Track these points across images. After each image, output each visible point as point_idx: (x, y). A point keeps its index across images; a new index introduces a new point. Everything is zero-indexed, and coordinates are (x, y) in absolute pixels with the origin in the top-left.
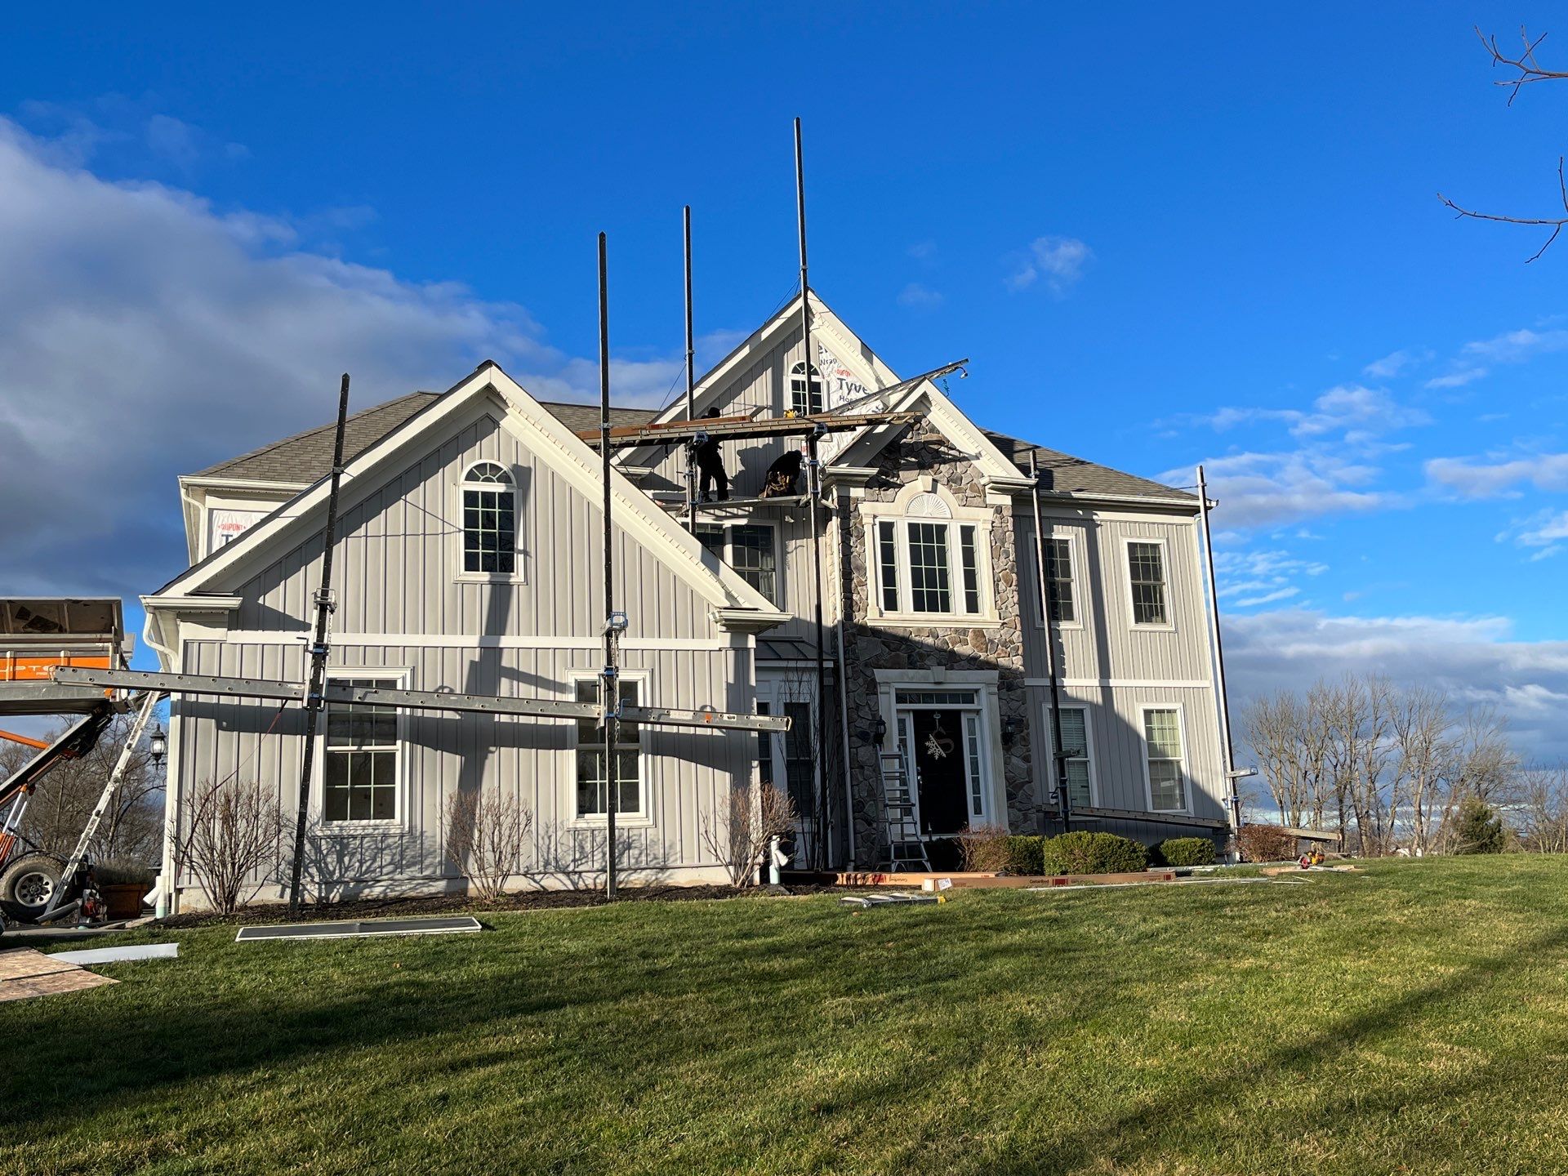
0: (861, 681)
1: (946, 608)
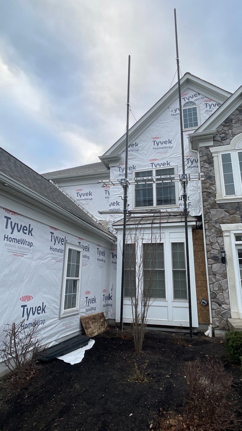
0: (213, 230)
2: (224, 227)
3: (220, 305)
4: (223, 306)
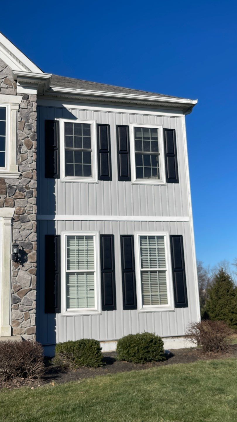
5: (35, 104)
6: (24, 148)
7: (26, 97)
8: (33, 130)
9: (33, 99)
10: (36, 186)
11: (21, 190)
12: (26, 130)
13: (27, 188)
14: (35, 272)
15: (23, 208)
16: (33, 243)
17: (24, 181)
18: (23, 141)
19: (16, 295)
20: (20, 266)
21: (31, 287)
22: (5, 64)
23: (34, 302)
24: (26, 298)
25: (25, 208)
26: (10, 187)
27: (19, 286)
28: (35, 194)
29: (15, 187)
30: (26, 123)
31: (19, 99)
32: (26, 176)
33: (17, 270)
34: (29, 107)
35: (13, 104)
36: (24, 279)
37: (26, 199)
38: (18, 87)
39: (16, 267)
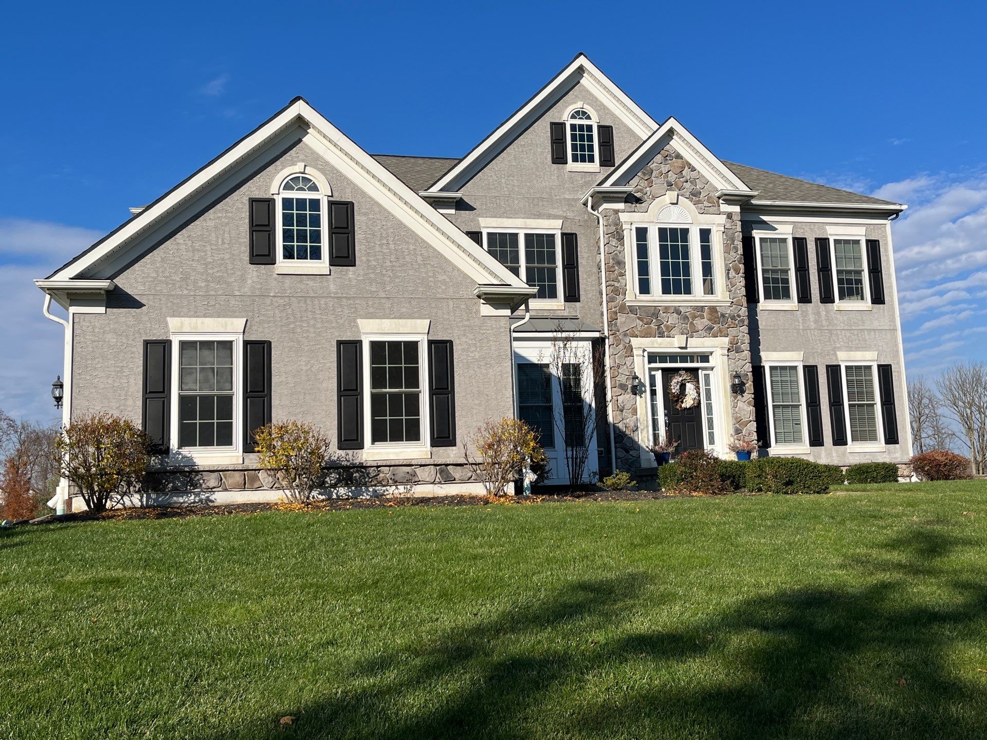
1: (688, 291)
2: (635, 342)
3: (627, 452)
4: (631, 453)
5: (739, 223)
6: (732, 273)
7: (730, 216)
8: (739, 252)
9: (737, 218)
10: (747, 314)
11: (733, 318)
12: (732, 253)
13: (739, 316)
14: (753, 403)
15: (736, 338)
16: (748, 373)
17: (735, 309)
18: (731, 265)
19: (737, 425)
20: (739, 397)
21: (751, 419)
22: (707, 179)
23: (755, 434)
24: (747, 429)
25: (738, 337)
26: (723, 315)
27: (740, 417)
28: (746, 322)
29: (727, 315)
30: (732, 246)
31: (722, 219)
32: (737, 304)
33: (736, 401)
34: (734, 227)
35: (719, 225)
36: (744, 410)
37: (738, 328)
38: (721, 205)
39: (735, 398)
